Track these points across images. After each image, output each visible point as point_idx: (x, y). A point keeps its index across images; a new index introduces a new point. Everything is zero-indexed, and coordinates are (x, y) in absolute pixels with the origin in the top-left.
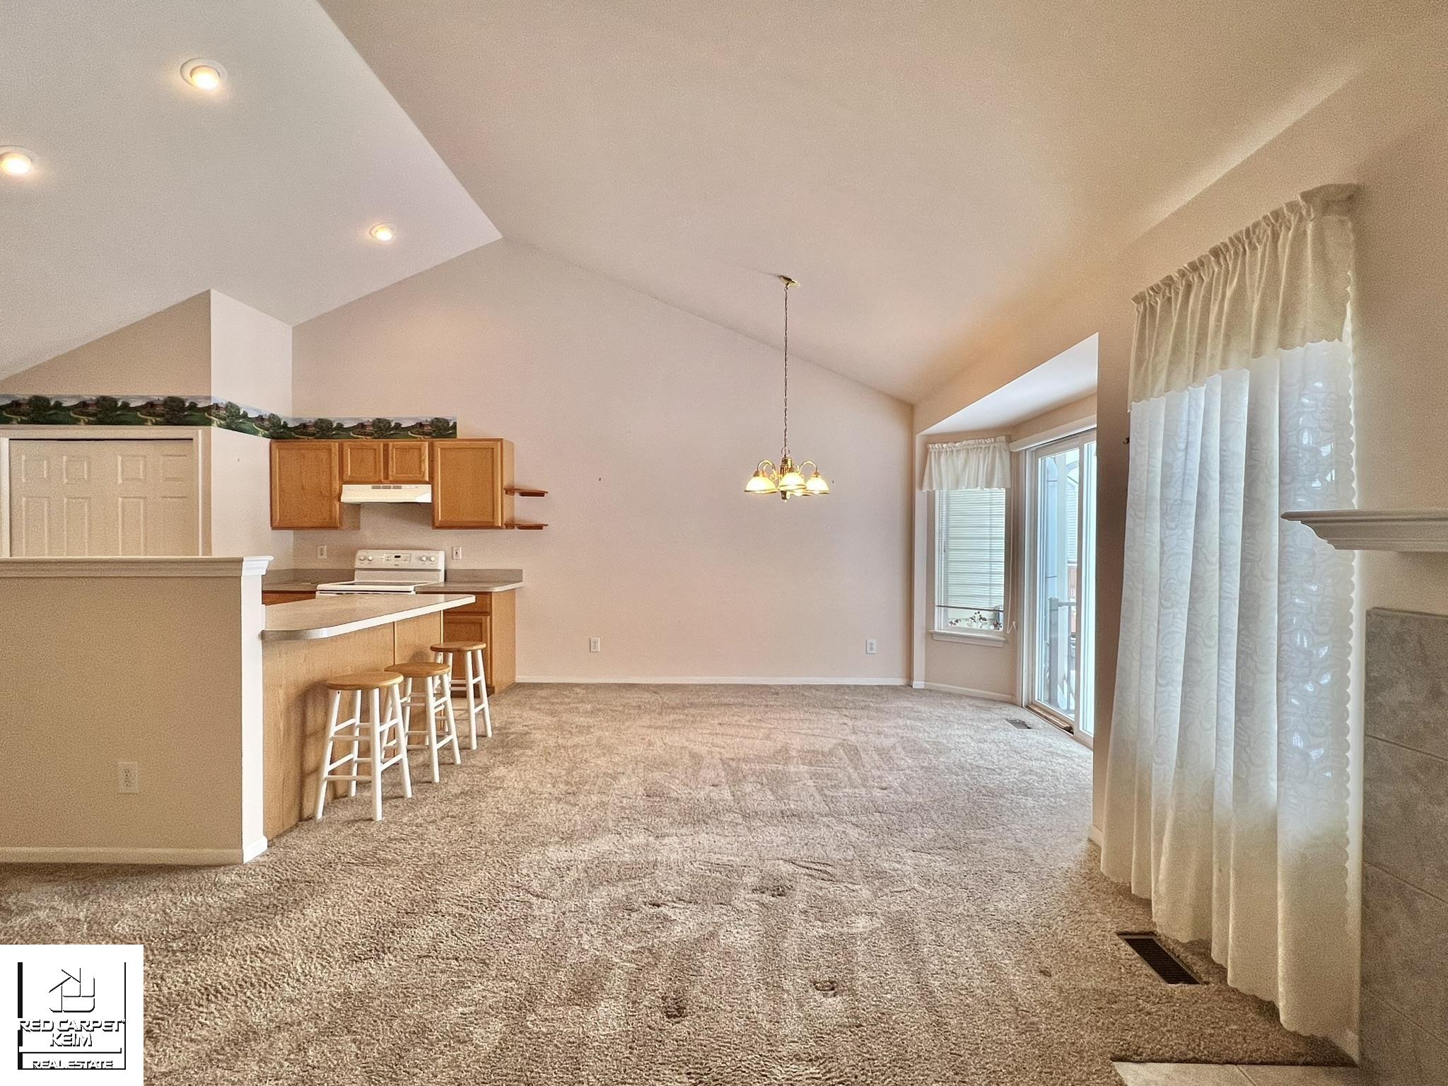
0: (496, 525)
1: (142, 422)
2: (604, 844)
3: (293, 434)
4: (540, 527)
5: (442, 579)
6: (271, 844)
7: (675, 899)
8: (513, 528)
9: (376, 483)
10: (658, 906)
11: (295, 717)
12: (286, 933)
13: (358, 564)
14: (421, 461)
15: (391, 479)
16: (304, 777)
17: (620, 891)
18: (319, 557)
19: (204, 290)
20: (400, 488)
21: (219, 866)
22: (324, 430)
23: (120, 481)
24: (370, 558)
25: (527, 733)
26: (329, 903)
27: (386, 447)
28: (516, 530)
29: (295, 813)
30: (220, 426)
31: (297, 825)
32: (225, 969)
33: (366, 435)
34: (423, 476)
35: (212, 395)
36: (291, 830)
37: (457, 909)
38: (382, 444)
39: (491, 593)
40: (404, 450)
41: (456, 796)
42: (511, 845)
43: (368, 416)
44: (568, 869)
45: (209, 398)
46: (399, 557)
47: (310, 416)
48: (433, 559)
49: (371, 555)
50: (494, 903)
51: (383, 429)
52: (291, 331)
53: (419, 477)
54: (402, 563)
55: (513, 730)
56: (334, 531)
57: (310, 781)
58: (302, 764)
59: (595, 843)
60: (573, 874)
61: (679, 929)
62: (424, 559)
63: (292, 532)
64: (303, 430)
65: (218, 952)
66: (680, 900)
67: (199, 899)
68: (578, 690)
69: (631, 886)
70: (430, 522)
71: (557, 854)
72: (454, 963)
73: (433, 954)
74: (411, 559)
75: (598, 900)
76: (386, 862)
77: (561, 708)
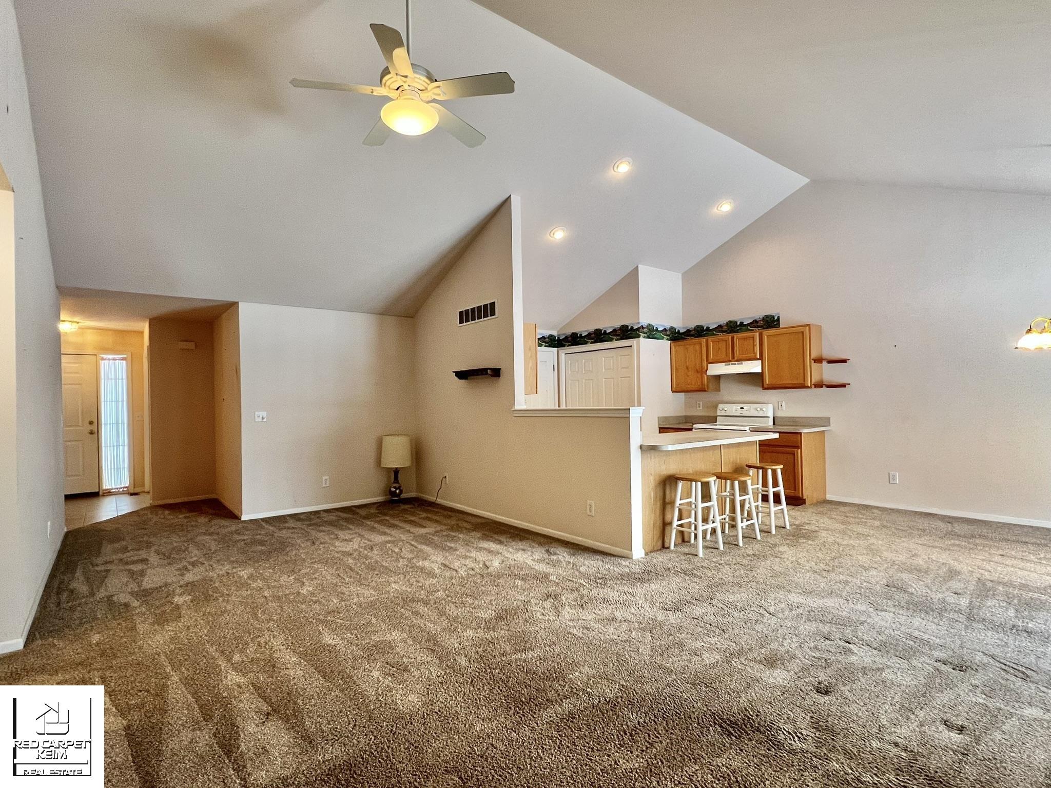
0: (806, 385)
1: (611, 340)
2: (830, 603)
3: (683, 336)
4: (844, 386)
5: (771, 423)
6: (646, 554)
7: (864, 644)
8: (822, 387)
9: (727, 361)
10: (850, 643)
11: (660, 494)
12: (640, 590)
13: (719, 413)
14: (754, 345)
15: (736, 358)
16: (665, 525)
17: (826, 629)
18: (698, 408)
19: (635, 266)
20: (742, 364)
21: (623, 557)
22: (699, 332)
23: (604, 370)
24: (726, 409)
25: (816, 531)
26: (662, 584)
27: (733, 338)
28: (825, 388)
29: (660, 543)
30: (644, 337)
31: (661, 550)
32: (613, 595)
33: (723, 332)
34: (756, 356)
35: (640, 321)
36: (658, 550)
37: (722, 606)
38: (730, 337)
39: (800, 433)
40: (745, 339)
41: (749, 556)
42: (768, 586)
43: (723, 320)
44: (798, 607)
45: (639, 323)
46: (743, 408)
47: (692, 325)
48: (764, 409)
49: (726, 407)
50: (743, 609)
51: (733, 327)
52: (681, 277)
53: (752, 355)
54: (745, 413)
55: (807, 528)
56: (705, 393)
57: (668, 528)
58: (664, 518)
59: (825, 600)
60: (800, 611)
61: (855, 658)
62: (759, 409)
63: (683, 393)
64: (688, 334)
65: (612, 588)
66: (868, 645)
67: (612, 567)
68: (875, 511)
69: (836, 628)
70: (761, 385)
71: (795, 598)
72: (708, 626)
73: (700, 619)
74: (749, 410)
75: (807, 628)
76: (695, 576)
77: (852, 520)
